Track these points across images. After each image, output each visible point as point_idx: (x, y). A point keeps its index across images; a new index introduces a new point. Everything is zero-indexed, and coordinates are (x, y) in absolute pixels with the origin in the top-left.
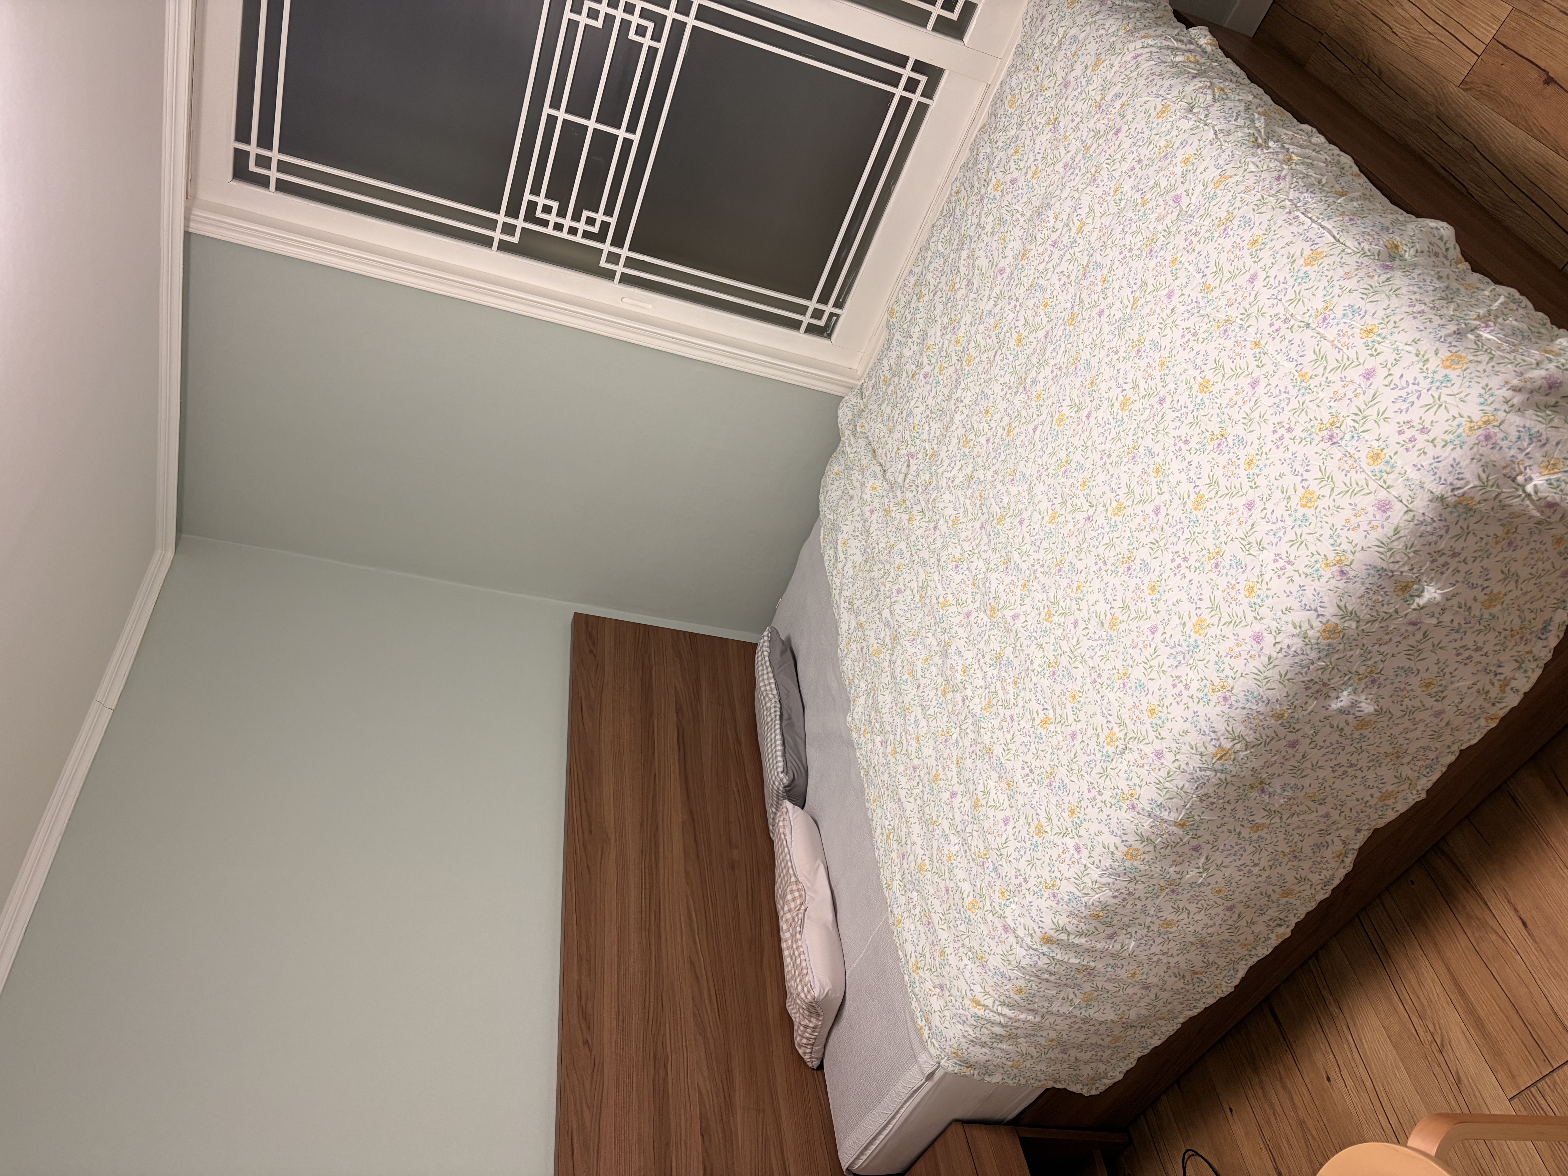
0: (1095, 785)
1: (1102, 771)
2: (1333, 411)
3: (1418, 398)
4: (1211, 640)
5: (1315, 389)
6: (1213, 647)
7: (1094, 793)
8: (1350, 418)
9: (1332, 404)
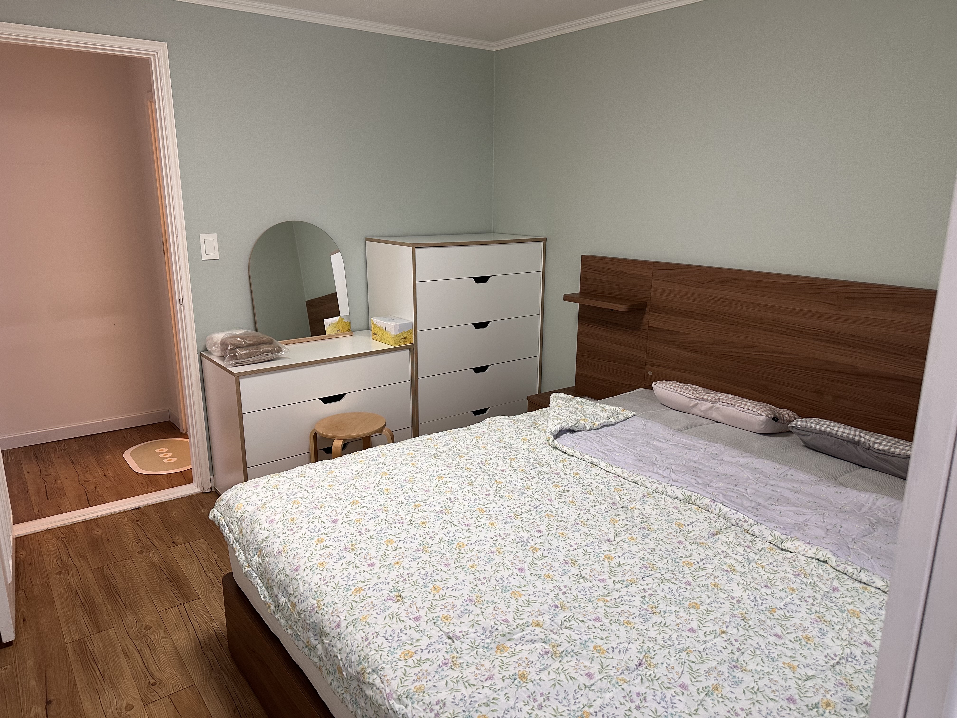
0: (436, 536)
1: (443, 540)
2: (660, 665)
3: (663, 707)
4: (507, 600)
5: (678, 655)
6: (503, 601)
7: (432, 535)
8: (652, 673)
9: (665, 665)
